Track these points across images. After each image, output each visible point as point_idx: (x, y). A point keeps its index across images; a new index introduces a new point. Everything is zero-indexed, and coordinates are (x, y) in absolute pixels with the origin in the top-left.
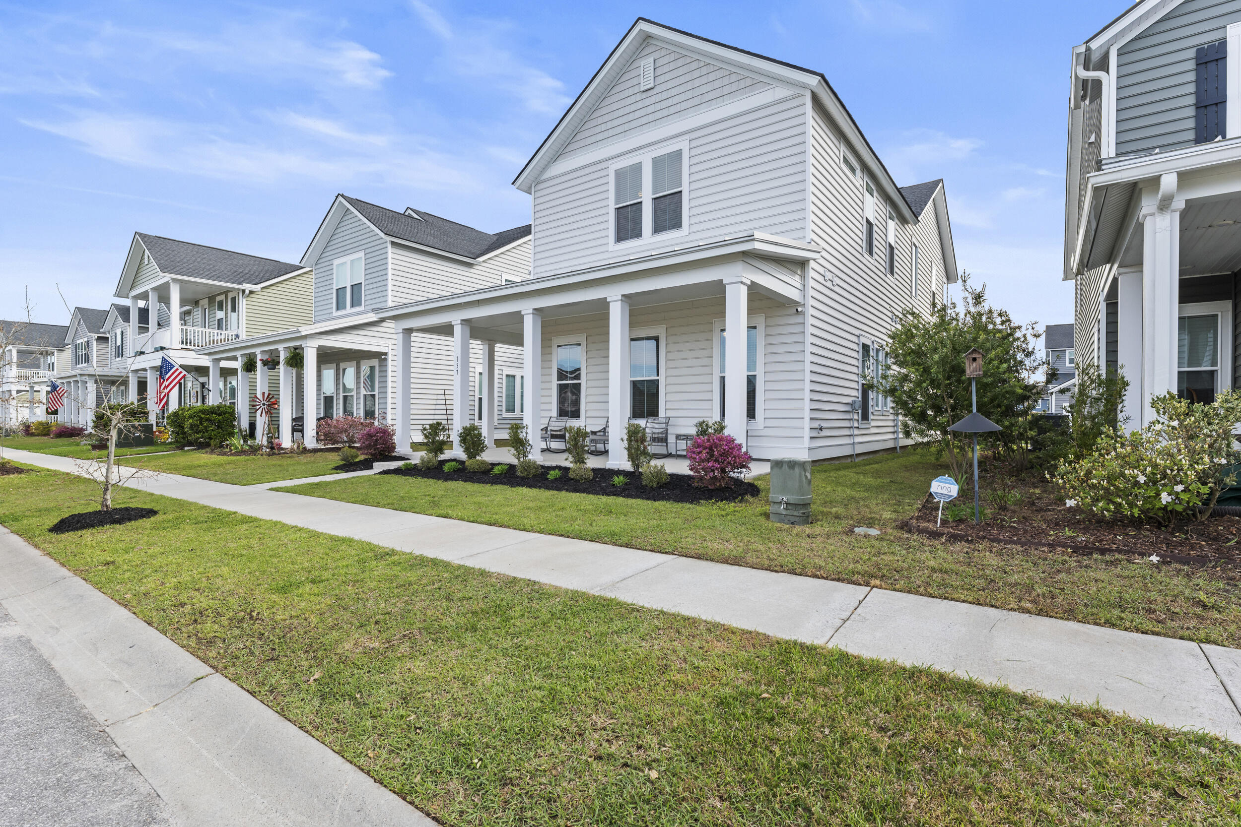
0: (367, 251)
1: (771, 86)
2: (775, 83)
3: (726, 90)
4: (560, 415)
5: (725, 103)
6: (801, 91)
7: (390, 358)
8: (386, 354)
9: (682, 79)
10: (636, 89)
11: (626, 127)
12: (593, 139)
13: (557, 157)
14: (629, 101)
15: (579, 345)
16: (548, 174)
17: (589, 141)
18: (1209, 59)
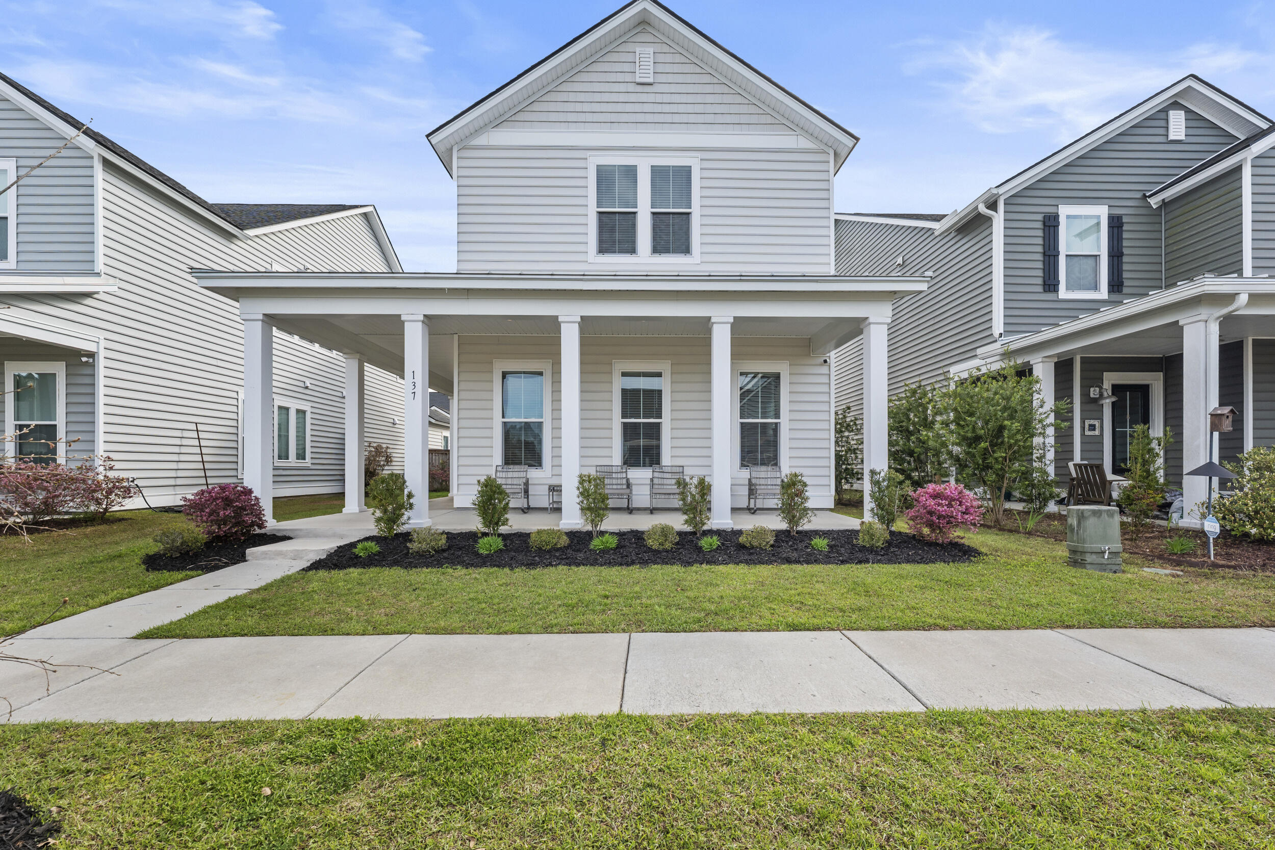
0: (22, 162)
1: (794, 133)
2: (799, 131)
3: (744, 119)
4: (506, 464)
5: (743, 133)
6: (826, 149)
7: (101, 363)
8: (92, 355)
9: (690, 88)
10: (628, 77)
11: (613, 117)
12: (562, 117)
13: (499, 121)
14: (616, 88)
15: (541, 374)
16: (481, 140)
17: (553, 117)
18: (1051, 224)
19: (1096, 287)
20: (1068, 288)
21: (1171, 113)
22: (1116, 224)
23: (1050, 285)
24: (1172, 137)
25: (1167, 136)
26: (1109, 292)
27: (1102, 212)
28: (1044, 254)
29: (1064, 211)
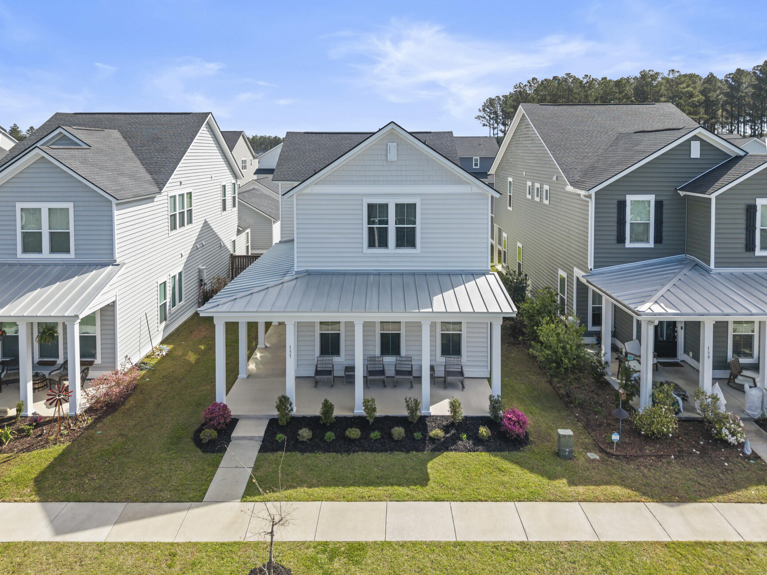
1: (470, 185)
2: (472, 184)
3: (444, 178)
4: (321, 353)
6: (487, 193)
7: (117, 305)
8: (114, 302)
9: (416, 163)
10: (384, 158)
11: (376, 178)
12: (350, 178)
13: (318, 181)
14: (377, 163)
16: (309, 190)
17: (345, 178)
18: (622, 205)
19: (647, 241)
20: (631, 241)
21: (692, 142)
22: (659, 205)
23: (621, 239)
24: (692, 156)
25: (690, 155)
26: (655, 243)
27: (652, 198)
28: (618, 222)
29: (630, 198)
